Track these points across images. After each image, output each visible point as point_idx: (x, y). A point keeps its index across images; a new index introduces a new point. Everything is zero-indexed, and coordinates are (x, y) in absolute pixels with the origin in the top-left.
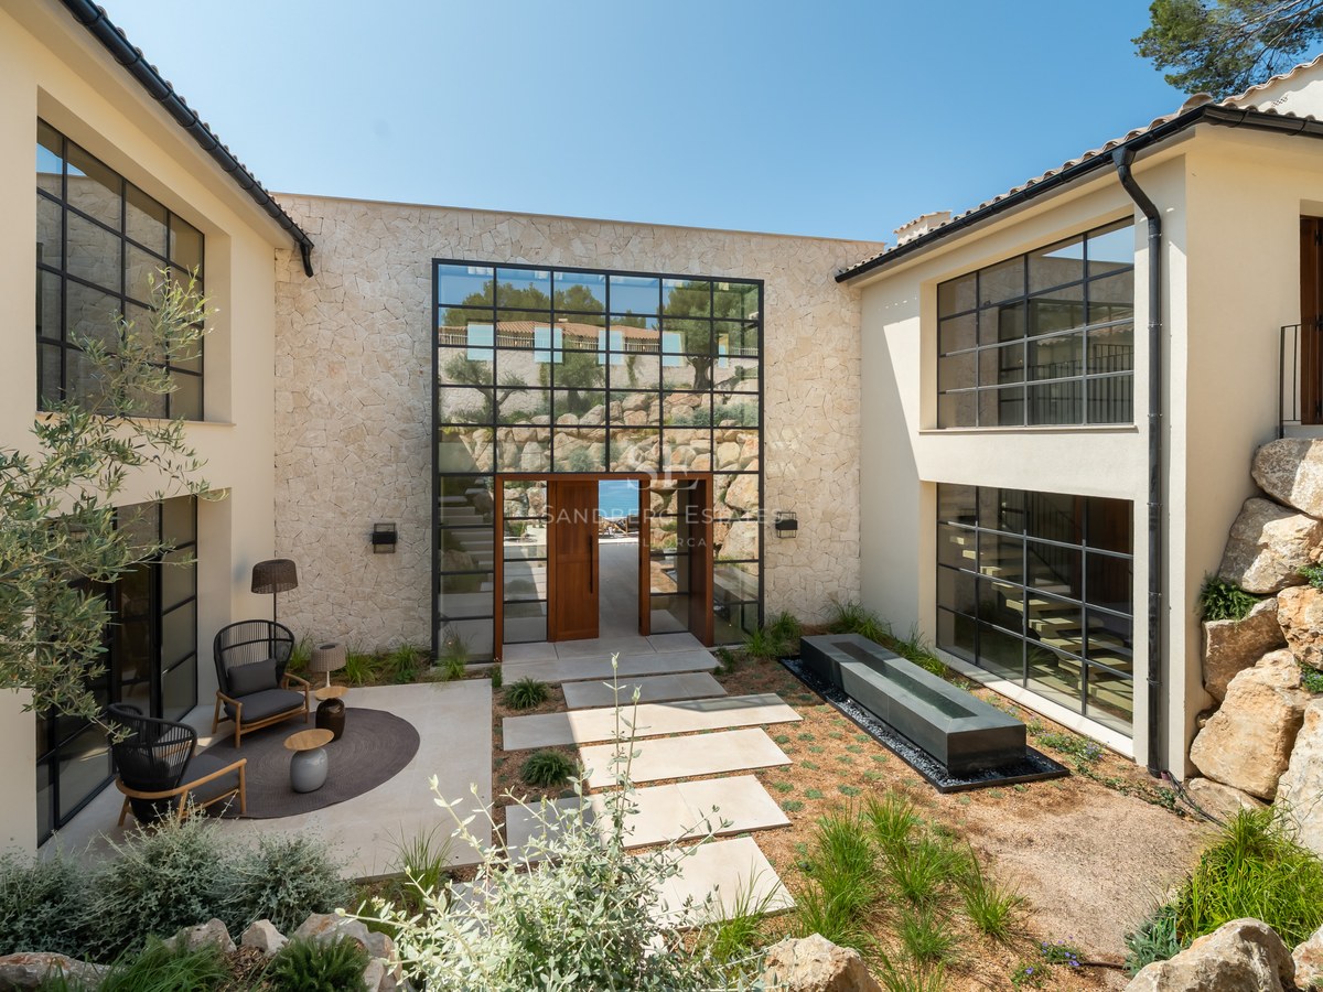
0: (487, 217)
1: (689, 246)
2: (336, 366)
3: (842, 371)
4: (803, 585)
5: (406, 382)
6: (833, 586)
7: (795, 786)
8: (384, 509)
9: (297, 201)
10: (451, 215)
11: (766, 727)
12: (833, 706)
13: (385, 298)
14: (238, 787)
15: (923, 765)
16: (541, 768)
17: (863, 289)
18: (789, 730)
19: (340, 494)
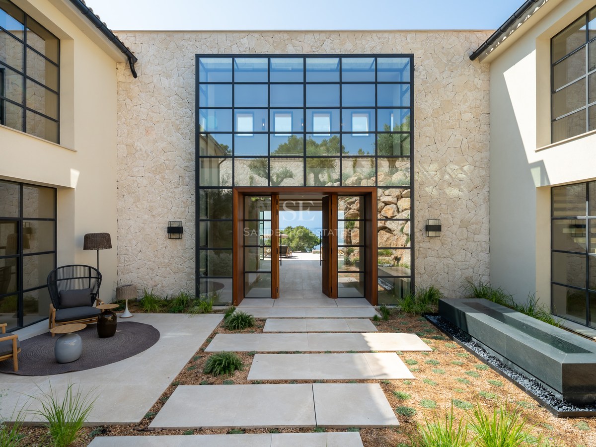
0: (235, 34)
1: (364, 43)
2: (150, 129)
3: (475, 122)
4: (446, 270)
5: (188, 138)
6: (469, 273)
7: (413, 396)
8: (176, 213)
9: (129, 34)
10: (214, 35)
11: (402, 353)
12: (459, 344)
13: (176, 88)
14: (12, 353)
15: (538, 392)
16: (215, 362)
17: (491, 63)
18: (419, 357)
19: (152, 204)
